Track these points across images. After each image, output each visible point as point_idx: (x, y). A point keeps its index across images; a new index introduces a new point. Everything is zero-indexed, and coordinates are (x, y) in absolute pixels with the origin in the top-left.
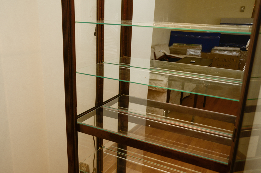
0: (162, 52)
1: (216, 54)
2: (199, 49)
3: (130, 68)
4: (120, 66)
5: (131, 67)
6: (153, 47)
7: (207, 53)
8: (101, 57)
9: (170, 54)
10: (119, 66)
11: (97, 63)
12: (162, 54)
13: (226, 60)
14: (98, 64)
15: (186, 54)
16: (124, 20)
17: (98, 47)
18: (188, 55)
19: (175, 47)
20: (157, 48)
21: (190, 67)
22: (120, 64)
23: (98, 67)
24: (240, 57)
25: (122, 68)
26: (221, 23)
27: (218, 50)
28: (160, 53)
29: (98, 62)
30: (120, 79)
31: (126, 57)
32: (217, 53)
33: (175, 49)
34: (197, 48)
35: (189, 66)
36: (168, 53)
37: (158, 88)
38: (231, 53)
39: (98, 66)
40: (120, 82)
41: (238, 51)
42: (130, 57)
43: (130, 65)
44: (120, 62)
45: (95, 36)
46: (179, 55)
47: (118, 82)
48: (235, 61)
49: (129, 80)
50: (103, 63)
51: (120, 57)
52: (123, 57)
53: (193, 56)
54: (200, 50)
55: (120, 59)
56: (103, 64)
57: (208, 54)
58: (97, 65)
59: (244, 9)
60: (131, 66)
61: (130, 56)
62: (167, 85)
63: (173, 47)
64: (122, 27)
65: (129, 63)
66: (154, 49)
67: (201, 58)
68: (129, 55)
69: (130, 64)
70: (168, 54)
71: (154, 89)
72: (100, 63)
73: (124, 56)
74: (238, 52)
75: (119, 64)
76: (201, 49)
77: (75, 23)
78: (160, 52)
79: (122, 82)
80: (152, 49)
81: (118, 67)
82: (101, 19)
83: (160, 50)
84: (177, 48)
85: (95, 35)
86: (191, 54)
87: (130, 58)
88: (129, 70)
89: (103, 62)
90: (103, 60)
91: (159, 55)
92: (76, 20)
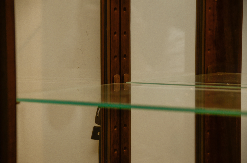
82: (117, 77)
85: (94, 136)
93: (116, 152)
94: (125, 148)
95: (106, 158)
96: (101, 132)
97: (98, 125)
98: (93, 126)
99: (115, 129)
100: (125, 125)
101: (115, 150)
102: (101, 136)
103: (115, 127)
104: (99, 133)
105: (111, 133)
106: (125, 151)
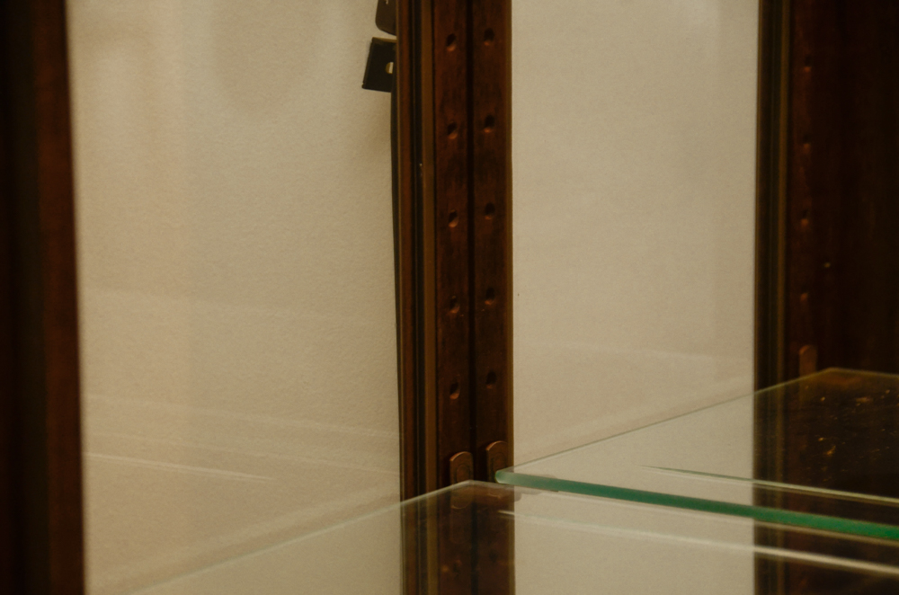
4: (763, 537)
8: (472, 399)
10: (747, 525)
11: (412, 482)
14: (432, 494)
17: (429, 249)
22: (763, 498)
25: (789, 565)
44: (763, 468)
45: (381, 99)
50: (503, 478)
51: (764, 375)
52: (809, 378)
55: (764, 412)
56: (507, 501)
58: (413, 522)
72: (461, 485)
73: (821, 366)
75: (743, 493)
85: (373, 77)
89: (507, 462)
90: (503, 430)
93: (453, 136)
94: (490, 121)
95: (415, 156)
96: (398, 61)
97: (389, 33)
98: (370, 40)
99: (452, 49)
100: (489, 35)
101: (451, 128)
102: (398, 76)
103: (450, 40)
104: (392, 64)
105: (434, 65)
106: (487, 131)
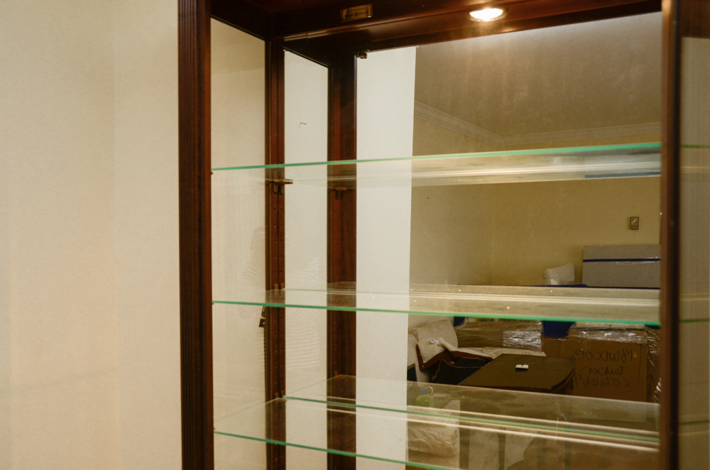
0: (437, 342)
1: (582, 339)
2: (535, 329)
3: (354, 410)
4: (329, 407)
5: (357, 409)
6: (411, 332)
7: (559, 338)
8: (279, 383)
9: (460, 346)
10: (325, 405)
11: (268, 398)
12: (438, 350)
13: (612, 358)
14: (271, 401)
15: (501, 346)
16: (334, 281)
17: (271, 356)
18: (508, 347)
19: (472, 327)
20: (421, 332)
21: (516, 401)
22: (328, 400)
23: (272, 412)
24: (647, 345)
25: (333, 412)
26: (586, 258)
27: (585, 331)
28: (431, 346)
29: (271, 397)
30: (329, 446)
31: (346, 376)
32: (586, 339)
33: (470, 332)
34: (529, 326)
35: (513, 397)
36: (454, 345)
37: (434, 446)
38: (623, 336)
39: (271, 409)
40: (329, 455)
41: (641, 330)
42: (355, 375)
43: (354, 403)
44: (328, 394)
45: (263, 329)
46: (484, 349)
47: (324, 455)
48: (635, 356)
49: (354, 451)
50: (284, 397)
51: (329, 377)
52: (336, 377)
53: (521, 348)
54: (538, 331)
55: (328, 383)
56: (285, 402)
57: (561, 342)
58: (268, 407)
59: (637, 222)
60: (357, 403)
61: (354, 373)
62: (456, 436)
63: (466, 327)
64: (329, 313)
65: (352, 395)
66: (416, 336)
67: (543, 354)
68: (352, 371)
69: (354, 396)
70: (453, 348)
71: (422, 450)
72: (277, 399)
73: (338, 374)
74: (639, 332)
75: (325, 399)
76: (540, 328)
77: (211, 304)
78: (431, 343)
79: (335, 456)
80: (409, 337)
81: (323, 410)
82: (276, 285)
83: (429, 339)
84: (477, 329)
85: (261, 325)
86: (515, 343)
87: (355, 380)
88: (353, 418)
89: (284, 394)
90: (284, 389)
91: (430, 351)
92: (214, 298)
93: (276, 336)
96: (266, 322)
97: (264, 317)
98: (260, 318)
101: (275, 334)
102: (266, 325)
103: (275, 319)
104: (264, 323)
105: (272, 323)
